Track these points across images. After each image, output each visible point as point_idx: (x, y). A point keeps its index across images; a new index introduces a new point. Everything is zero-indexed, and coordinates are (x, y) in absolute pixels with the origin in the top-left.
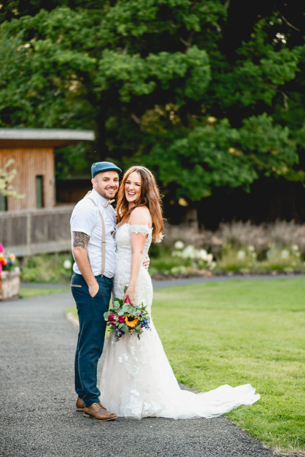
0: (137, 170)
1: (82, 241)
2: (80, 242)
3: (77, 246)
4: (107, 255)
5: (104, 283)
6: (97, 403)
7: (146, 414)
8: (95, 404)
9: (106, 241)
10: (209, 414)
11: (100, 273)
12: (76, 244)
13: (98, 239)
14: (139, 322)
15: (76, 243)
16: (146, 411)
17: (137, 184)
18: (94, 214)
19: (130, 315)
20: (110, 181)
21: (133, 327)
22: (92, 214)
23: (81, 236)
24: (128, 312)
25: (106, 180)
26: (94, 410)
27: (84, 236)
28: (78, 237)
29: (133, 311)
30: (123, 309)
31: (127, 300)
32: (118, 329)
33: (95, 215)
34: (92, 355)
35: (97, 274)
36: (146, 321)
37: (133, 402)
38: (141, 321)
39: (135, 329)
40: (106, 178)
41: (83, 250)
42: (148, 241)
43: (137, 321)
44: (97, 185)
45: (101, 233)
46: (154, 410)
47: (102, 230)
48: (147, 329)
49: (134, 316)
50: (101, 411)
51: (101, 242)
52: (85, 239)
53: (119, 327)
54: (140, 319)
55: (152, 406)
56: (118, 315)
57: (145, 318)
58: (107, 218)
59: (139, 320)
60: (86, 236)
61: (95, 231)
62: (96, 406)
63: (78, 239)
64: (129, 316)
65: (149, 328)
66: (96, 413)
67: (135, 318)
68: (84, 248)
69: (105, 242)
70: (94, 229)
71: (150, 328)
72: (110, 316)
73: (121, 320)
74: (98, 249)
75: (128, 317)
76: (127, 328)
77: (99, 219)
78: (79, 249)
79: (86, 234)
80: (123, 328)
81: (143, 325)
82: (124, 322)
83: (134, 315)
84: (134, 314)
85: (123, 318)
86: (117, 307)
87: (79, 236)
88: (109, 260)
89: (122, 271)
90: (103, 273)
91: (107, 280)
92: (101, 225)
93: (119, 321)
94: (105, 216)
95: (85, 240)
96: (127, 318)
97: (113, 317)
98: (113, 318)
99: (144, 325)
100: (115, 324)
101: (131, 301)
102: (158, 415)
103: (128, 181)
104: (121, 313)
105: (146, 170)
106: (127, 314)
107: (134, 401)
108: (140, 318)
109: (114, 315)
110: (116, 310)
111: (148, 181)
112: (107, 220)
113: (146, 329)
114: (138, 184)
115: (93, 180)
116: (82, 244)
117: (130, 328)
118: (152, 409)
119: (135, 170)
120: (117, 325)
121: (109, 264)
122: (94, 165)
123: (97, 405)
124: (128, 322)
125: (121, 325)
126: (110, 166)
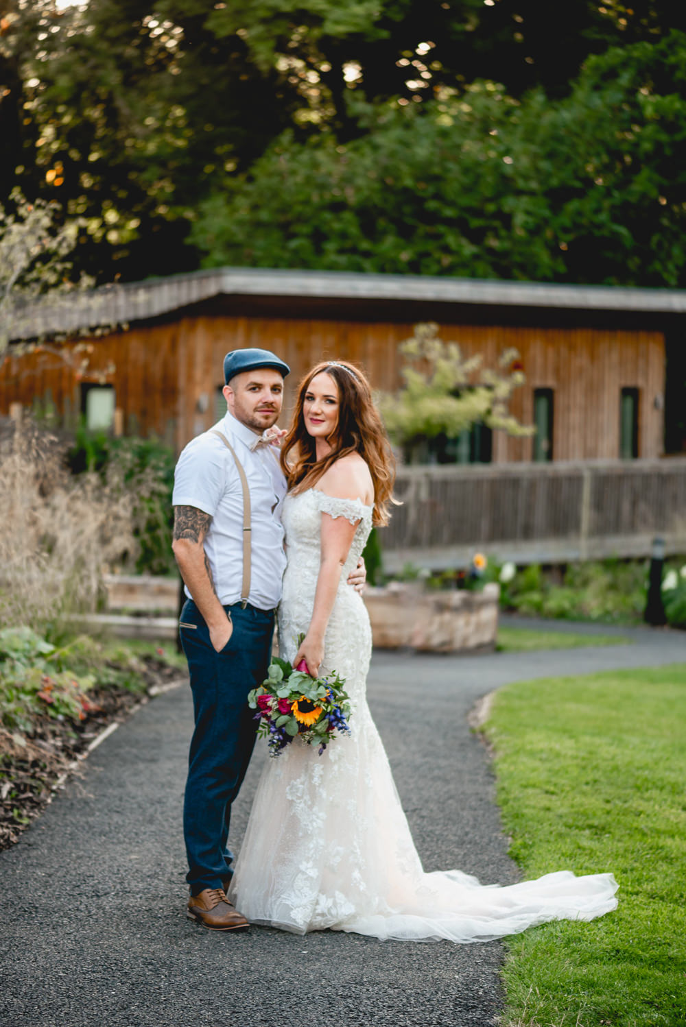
0: (329, 369)
1: (192, 526)
2: (187, 528)
3: (182, 537)
4: (254, 559)
5: (251, 622)
6: (213, 889)
7: (320, 923)
8: (208, 892)
9: (253, 526)
10: (466, 935)
11: (240, 597)
12: (180, 533)
13: (236, 522)
14: (325, 715)
15: (180, 531)
16: (319, 915)
17: (328, 400)
18: (219, 465)
19: (303, 697)
20: (262, 390)
21: (311, 725)
22: (217, 466)
23: (189, 515)
24: (301, 691)
25: (254, 389)
26: (205, 904)
27: (196, 515)
28: (184, 517)
29: (310, 687)
30: (289, 683)
31: (302, 664)
32: (275, 727)
33: (222, 467)
34: (211, 781)
35: (231, 601)
36: (341, 714)
37: (299, 890)
38: (329, 713)
39: (316, 731)
40: (255, 384)
41: (195, 547)
42: (360, 530)
43: (320, 712)
44: (235, 401)
45: (242, 508)
46: (337, 914)
47: (242, 501)
48: (343, 732)
49: (313, 701)
50: (218, 908)
51: (240, 528)
52: (199, 522)
53: (278, 724)
54: (327, 708)
55: (335, 904)
56: (277, 696)
57: (339, 708)
58: (254, 474)
59: (324, 710)
60: (201, 516)
61: (226, 503)
62: (210, 896)
63: (184, 522)
64: (301, 700)
65: (346, 729)
66: (208, 910)
67: (315, 704)
68: (197, 541)
69: (250, 530)
70: (224, 499)
71: (349, 730)
72: (260, 698)
73: (284, 707)
74: (233, 544)
75: (298, 702)
76: (296, 727)
77: (234, 476)
78: (186, 545)
79: (201, 511)
80: (287, 726)
81: (334, 724)
82: (291, 713)
83: (312, 698)
84: (312, 695)
85: (288, 702)
86: (276, 677)
87: (186, 515)
88: (262, 570)
89: (300, 596)
90: (247, 598)
91: (256, 614)
92: (239, 490)
93: (278, 711)
94: (249, 469)
95: (200, 524)
96: (296, 704)
97: (267, 700)
98: (265, 703)
99: (336, 722)
100: (270, 717)
101: (309, 667)
102: (348, 928)
103: (309, 393)
104: (283, 693)
105: (349, 369)
106: (298, 695)
107: (303, 888)
108: (326, 705)
109: (270, 697)
110: (275, 685)
111: (356, 393)
112: (254, 478)
113: (341, 731)
114: (332, 398)
115: (227, 388)
116: (193, 532)
117: (303, 728)
118: (334, 912)
119: (323, 370)
120: (273, 719)
121: (262, 579)
122: (230, 355)
123: (212, 893)
124: (299, 715)
125: (283, 719)
126: (264, 357)
